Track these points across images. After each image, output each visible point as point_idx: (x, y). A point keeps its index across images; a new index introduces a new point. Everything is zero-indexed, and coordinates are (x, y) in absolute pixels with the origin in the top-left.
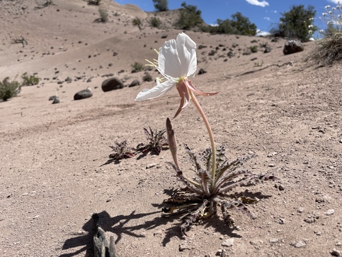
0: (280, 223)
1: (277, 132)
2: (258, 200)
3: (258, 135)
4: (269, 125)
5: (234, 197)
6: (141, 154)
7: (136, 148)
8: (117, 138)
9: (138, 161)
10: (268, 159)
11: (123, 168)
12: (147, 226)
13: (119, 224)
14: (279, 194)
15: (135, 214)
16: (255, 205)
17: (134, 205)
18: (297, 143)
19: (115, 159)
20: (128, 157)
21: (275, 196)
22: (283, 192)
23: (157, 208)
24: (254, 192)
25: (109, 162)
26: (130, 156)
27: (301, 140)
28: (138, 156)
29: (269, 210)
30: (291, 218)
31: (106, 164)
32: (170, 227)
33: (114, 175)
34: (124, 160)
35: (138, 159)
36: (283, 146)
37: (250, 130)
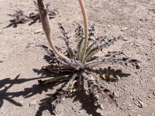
0: (139, 106)
1: (126, 10)
2: (119, 78)
3: (114, 12)
4: (120, 5)
5: (99, 73)
6: (32, 21)
7: (28, 16)
8: (19, 7)
9: (30, 26)
10: (122, 33)
11: (18, 32)
12: (26, 93)
13: (3, 88)
14: (136, 73)
15: (19, 78)
16: (116, 83)
17: (20, 69)
18: (141, 20)
19: (14, 23)
20: (23, 23)
21: (133, 74)
22: (139, 70)
23: (36, 73)
24: (115, 69)
25: (10, 25)
26: (24, 22)
27: (143, 18)
28: (30, 22)
29: (128, 89)
30: (148, 101)
31: (8, 27)
32: (44, 97)
33: (11, 37)
34: (20, 25)
35: (30, 25)
36: (131, 22)
37: (108, 8)
